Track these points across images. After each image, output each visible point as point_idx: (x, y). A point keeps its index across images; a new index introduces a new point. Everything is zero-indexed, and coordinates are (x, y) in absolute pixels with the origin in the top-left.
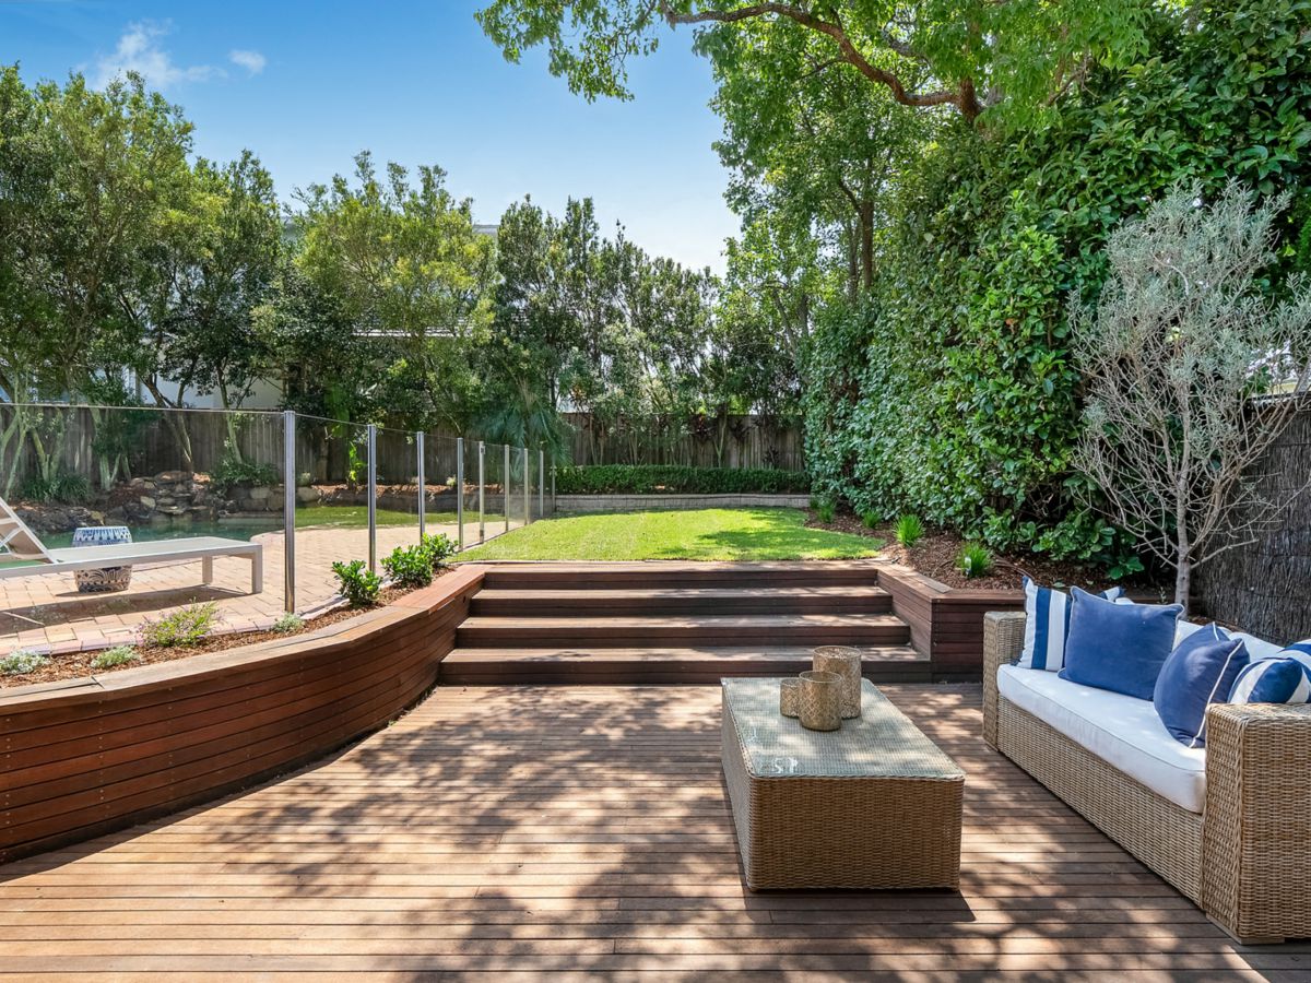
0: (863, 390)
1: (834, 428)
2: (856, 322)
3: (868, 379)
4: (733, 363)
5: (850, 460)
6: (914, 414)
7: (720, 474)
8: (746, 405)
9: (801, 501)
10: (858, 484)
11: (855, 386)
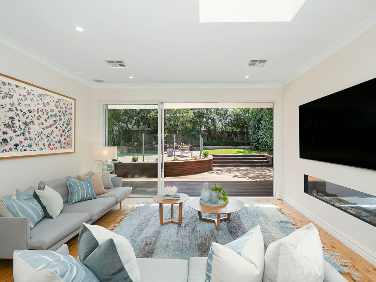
0: (260, 128)
1: (255, 134)
2: (259, 117)
3: (261, 126)
4: (234, 121)
5: (258, 139)
6: (269, 133)
7: (232, 142)
8: (237, 129)
9: (248, 147)
10: (259, 144)
11: (259, 127)
